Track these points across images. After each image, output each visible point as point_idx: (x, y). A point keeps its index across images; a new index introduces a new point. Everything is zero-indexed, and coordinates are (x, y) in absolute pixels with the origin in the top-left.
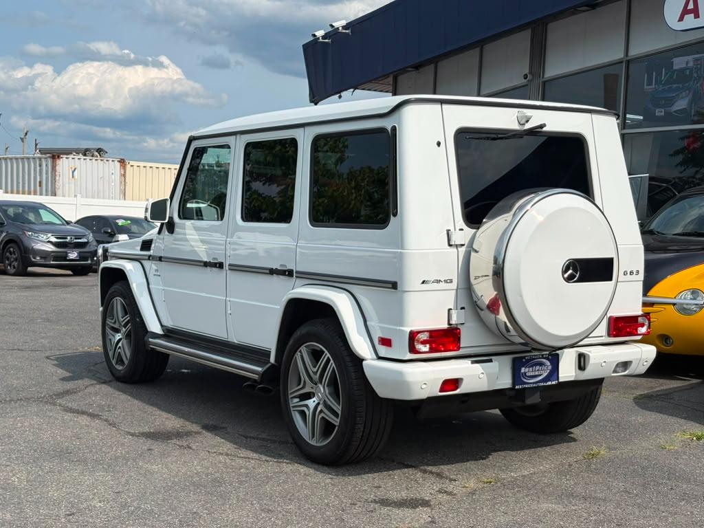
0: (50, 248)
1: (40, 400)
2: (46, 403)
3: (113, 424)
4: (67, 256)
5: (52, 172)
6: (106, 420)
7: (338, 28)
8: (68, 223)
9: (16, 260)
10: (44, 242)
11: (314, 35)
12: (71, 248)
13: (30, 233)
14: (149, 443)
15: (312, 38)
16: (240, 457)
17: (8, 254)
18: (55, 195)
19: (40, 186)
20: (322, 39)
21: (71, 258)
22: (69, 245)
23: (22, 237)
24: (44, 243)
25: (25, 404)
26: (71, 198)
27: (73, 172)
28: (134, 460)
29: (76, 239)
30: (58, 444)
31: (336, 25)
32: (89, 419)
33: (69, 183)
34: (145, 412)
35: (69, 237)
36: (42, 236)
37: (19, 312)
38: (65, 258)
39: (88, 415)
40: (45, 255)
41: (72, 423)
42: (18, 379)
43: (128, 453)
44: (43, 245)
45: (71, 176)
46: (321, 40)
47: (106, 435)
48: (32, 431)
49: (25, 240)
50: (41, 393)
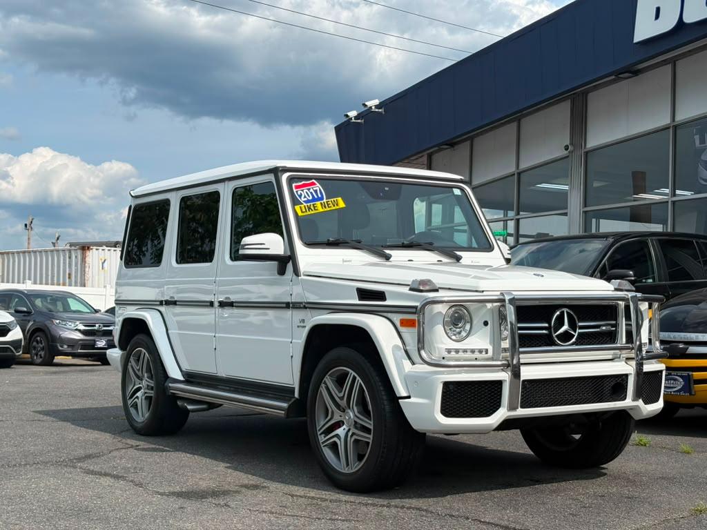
0: (78, 336)
1: (58, 464)
2: (66, 466)
3: (140, 485)
4: (95, 344)
5: (81, 264)
6: (132, 481)
7: (371, 107)
8: (96, 311)
9: (43, 349)
10: (72, 330)
11: (347, 116)
12: (98, 336)
13: (58, 321)
14: (181, 501)
15: (345, 119)
16: (287, 515)
17: (35, 343)
18: (85, 286)
19: (69, 278)
20: (355, 119)
21: (99, 346)
22: (97, 333)
23: (49, 325)
24: (71, 332)
25: (42, 467)
26: (100, 289)
27: (103, 263)
28: (163, 518)
29: (104, 326)
30: (77, 503)
31: (369, 104)
32: (112, 480)
33: (98, 275)
34: (176, 473)
35: (97, 325)
36: (70, 323)
37: (42, 390)
38: (93, 346)
39: (112, 477)
40: (72, 343)
41: (93, 484)
42: (35, 445)
43: (156, 511)
44: (70, 333)
45: (101, 268)
46: (353, 120)
47: (131, 494)
48: (47, 490)
49: (52, 328)
50: (61, 458)
